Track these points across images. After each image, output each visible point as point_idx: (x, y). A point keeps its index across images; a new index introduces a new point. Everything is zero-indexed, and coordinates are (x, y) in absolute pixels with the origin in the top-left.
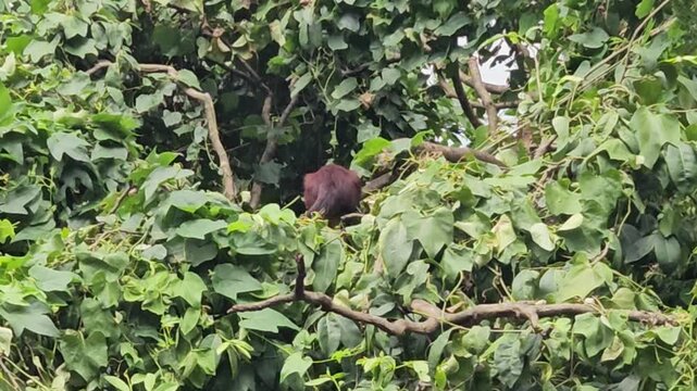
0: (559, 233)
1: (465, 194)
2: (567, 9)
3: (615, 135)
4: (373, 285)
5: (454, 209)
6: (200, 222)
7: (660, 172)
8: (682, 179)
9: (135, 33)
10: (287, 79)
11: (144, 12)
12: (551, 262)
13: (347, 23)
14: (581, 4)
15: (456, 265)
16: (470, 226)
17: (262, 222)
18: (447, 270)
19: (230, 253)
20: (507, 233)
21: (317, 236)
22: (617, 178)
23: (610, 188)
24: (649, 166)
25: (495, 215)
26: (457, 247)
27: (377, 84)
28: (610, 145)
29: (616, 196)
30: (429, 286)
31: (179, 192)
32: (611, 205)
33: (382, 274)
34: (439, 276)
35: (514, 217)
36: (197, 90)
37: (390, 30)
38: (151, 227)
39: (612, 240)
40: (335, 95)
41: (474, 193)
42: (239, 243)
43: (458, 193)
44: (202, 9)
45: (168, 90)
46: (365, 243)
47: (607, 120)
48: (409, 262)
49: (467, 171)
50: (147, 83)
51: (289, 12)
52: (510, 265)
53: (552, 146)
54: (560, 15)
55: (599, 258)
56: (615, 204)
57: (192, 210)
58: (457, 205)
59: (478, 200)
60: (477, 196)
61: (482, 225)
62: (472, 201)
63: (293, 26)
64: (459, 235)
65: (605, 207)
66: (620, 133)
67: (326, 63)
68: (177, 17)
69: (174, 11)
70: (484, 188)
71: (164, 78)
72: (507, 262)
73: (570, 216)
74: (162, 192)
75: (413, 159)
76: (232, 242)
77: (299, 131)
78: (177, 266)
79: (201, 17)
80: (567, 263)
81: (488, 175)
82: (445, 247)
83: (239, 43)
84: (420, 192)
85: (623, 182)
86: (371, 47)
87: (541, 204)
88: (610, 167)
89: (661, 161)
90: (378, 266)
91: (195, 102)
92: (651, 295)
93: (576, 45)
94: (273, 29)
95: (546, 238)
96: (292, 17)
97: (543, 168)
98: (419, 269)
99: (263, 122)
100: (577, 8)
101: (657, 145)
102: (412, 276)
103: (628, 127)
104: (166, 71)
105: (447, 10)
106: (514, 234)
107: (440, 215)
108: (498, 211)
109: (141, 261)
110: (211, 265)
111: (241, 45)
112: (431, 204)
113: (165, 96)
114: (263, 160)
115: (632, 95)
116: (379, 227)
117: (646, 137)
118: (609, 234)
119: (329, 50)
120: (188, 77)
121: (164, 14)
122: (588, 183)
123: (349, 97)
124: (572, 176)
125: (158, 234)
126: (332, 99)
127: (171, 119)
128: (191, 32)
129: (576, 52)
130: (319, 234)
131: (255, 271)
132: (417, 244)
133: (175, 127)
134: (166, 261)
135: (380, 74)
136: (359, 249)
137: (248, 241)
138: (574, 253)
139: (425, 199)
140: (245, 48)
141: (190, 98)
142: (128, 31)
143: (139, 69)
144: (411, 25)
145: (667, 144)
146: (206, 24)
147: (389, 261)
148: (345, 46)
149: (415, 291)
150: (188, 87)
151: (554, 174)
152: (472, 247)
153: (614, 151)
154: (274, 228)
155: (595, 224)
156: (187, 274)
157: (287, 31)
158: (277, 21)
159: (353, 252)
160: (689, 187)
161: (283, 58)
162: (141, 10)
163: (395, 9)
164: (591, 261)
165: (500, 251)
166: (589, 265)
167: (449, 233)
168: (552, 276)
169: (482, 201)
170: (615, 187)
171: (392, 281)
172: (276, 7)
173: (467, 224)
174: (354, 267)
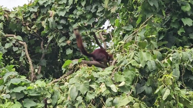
0: (118, 87)
1: (92, 77)
2: (121, 20)
3: (133, 59)
4: (67, 103)
5: (89, 81)
6: (20, 87)
7: (146, 68)
8: (152, 70)
9: (4, 26)
10: (47, 37)
11: (7, 20)
12: (116, 95)
13: (63, 22)
14: (125, 19)
15: (90, 97)
16: (94, 86)
17: (36, 87)
18: (88, 99)
19: (28, 95)
20: (104, 88)
21: (52, 89)
22: (134, 71)
23: (132, 74)
24: (143, 67)
25: (100, 83)
26: (90, 92)
27: (71, 38)
28: (132, 62)
29: (134, 76)
30: (83, 103)
31: (13, 79)
32: (133, 79)
33: (70, 100)
34: (85, 100)
35: (106, 83)
36: (22, 41)
37: (74, 23)
38: (6, 89)
39: (133, 88)
40: (60, 41)
41: (94, 77)
42: (30, 93)
43: (90, 77)
44: (22, 19)
45: (14, 42)
46: (65, 91)
47: (131, 54)
48: (77, 97)
49: (93, 70)
50: (8, 40)
51: (46, 19)
52: (105, 96)
53: (117, 61)
54: (120, 21)
55: (129, 94)
56: (134, 78)
57: (17, 84)
58: (90, 80)
59: (96, 79)
60: (96, 78)
61: (97, 86)
62: (94, 79)
63: (48, 22)
64: (91, 89)
65: (131, 79)
66: (135, 58)
67: (57, 33)
68: (16, 20)
69: (15, 19)
70: (97, 75)
71: (13, 38)
72: (104, 96)
73: (121, 82)
74: (8, 79)
75: (79, 66)
76: (28, 92)
77: (51, 50)
78: (13, 100)
79: (22, 21)
80: (121, 95)
81: (99, 71)
82: (87, 92)
83: (33, 27)
84: (80, 77)
85: (136, 72)
86: (69, 28)
87: (113, 79)
88: (132, 68)
89: (146, 66)
90: (69, 98)
91: (22, 45)
92: (144, 104)
93: (124, 30)
94: (42, 23)
95: (115, 89)
96: (47, 20)
97: (114, 68)
98: (80, 99)
99: (41, 48)
100: (124, 19)
101: (145, 61)
102: (78, 101)
103: (137, 56)
104: (13, 36)
105: (90, 17)
106: (106, 88)
107: (85, 83)
108: (101, 81)
109: (3, 99)
110: (23, 99)
111: (34, 28)
112: (83, 80)
113: (13, 43)
114: (41, 59)
115: (138, 47)
116: (69, 87)
117: (142, 59)
118: (132, 87)
119: (58, 29)
120: (19, 38)
121: (12, 20)
122: (126, 72)
123: (63, 42)
124: (122, 70)
125: (8, 91)
126: (59, 42)
127: (15, 49)
128: (20, 24)
129: (124, 32)
130: (53, 89)
131: (35, 100)
132: (79, 92)
133: (16, 51)
134: (10, 98)
135: (72, 35)
136: (64, 93)
137: (33, 92)
138: (123, 93)
139: (81, 79)
140: (35, 29)
141: (20, 44)
142: (2, 26)
143: (6, 36)
144: (80, 22)
145: (148, 60)
146: (24, 22)
147: (71, 97)
148: (62, 28)
149: (79, 105)
150: (19, 41)
151: (117, 70)
152: (94, 92)
153: (133, 63)
154: (40, 88)
155: (128, 84)
156: (16, 102)
157: (46, 24)
158: (43, 21)
159: (62, 93)
160: (154, 72)
161: (45, 31)
162: (6, 19)
163: (75, 17)
164: (127, 95)
165: (102, 93)
166: (126, 96)
167: (88, 88)
168: (117, 99)
169: (97, 79)
170: (134, 73)
171: (73, 102)
172: (43, 17)
173: (93, 85)
174: (62, 98)
